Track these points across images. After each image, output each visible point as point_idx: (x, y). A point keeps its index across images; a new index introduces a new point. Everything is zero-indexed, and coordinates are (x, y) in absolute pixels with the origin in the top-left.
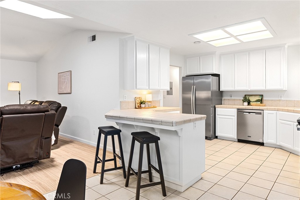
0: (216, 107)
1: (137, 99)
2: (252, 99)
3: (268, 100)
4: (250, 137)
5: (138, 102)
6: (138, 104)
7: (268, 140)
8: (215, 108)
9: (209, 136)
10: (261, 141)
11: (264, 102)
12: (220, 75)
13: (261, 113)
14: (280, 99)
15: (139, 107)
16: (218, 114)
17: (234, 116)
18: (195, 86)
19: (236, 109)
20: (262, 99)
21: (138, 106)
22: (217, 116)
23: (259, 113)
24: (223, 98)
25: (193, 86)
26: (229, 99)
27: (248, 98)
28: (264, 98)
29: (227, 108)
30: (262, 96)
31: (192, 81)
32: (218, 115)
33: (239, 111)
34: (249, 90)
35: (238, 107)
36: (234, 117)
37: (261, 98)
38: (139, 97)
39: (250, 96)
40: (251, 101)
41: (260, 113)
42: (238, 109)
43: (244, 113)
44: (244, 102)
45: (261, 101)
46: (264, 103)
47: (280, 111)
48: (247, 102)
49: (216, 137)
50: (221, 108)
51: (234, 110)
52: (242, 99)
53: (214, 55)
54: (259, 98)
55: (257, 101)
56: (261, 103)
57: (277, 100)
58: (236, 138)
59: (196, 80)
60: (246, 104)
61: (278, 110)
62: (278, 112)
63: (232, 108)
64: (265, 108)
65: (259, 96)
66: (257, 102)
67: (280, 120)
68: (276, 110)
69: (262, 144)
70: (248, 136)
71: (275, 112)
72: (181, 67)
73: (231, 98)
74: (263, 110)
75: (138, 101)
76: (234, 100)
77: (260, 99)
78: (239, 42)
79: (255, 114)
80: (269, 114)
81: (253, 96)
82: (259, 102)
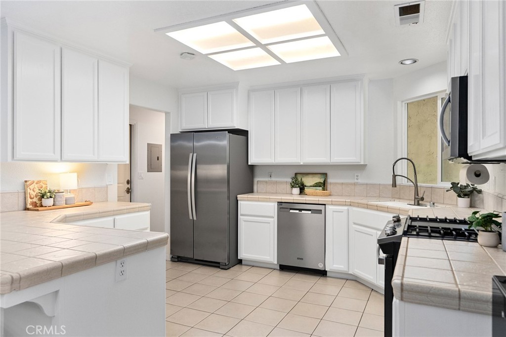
0: (238, 199)
1: (31, 187)
2: (309, 181)
3: (336, 184)
4: (302, 259)
5: (34, 194)
6: (31, 198)
7: (333, 264)
8: (237, 201)
9: (223, 261)
10: (320, 267)
11: (329, 186)
12: (248, 131)
13: (321, 210)
14: (356, 181)
15: (36, 206)
16: (242, 213)
17: (273, 217)
18: (195, 155)
19: (275, 202)
20: (324, 182)
21: (35, 204)
22: (241, 217)
23: (318, 210)
24: (256, 180)
25: (191, 155)
26: (266, 182)
27: (300, 180)
28: (329, 180)
29: (259, 201)
30: (325, 175)
31: (190, 144)
32: (242, 215)
33: (281, 206)
34: (302, 164)
35: (280, 198)
36: (273, 219)
37: (324, 179)
38: (36, 180)
39: (304, 175)
40: (306, 186)
41: (319, 212)
42: (280, 203)
43: (291, 211)
44: (293, 187)
45: (323, 185)
46: (328, 189)
47: (354, 206)
48: (299, 188)
49: (240, 262)
50: (248, 200)
51: (272, 204)
52: (290, 180)
53: (235, 90)
54: (320, 180)
55: (317, 185)
56: (324, 190)
57: (351, 184)
58: (276, 263)
59: (198, 141)
60: (296, 191)
61: (352, 204)
62: (350, 208)
63: (269, 200)
64: (328, 201)
65: (320, 175)
66: (315, 187)
67: (355, 224)
68: (348, 205)
69: (323, 273)
70: (298, 259)
71: (346, 208)
72: (169, 113)
73: (269, 179)
74: (325, 205)
75: (33, 191)
76: (276, 182)
77: (322, 181)
78: (278, 63)
79: (310, 212)
80: (335, 213)
81: (310, 176)
82: (320, 186)
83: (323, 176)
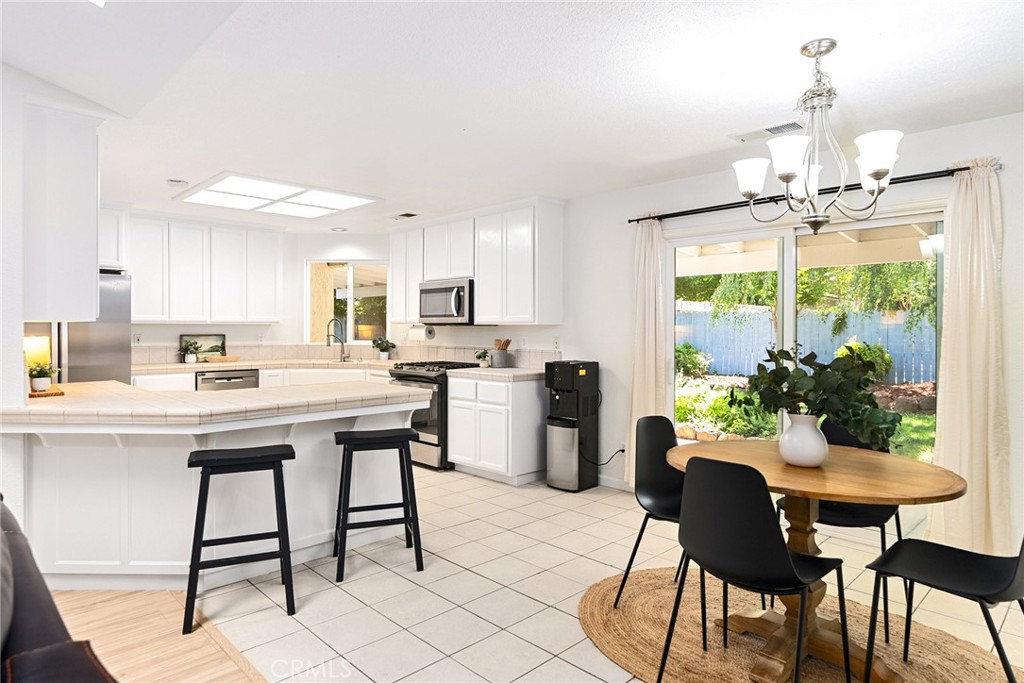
3: (235, 347)
14: (260, 343)
19: (192, 372)
20: (223, 345)
28: (227, 344)
30: (223, 337)
33: (203, 377)
37: (222, 342)
42: (200, 373)
43: (217, 381)
45: (222, 349)
46: (228, 353)
48: (195, 355)
54: (216, 342)
56: (224, 353)
57: (254, 346)
61: (287, 366)
64: (261, 365)
65: (215, 337)
66: (213, 351)
71: (281, 371)
73: (136, 344)
74: (258, 370)
77: (219, 344)
79: (241, 380)
82: (217, 351)
83: (219, 338)
